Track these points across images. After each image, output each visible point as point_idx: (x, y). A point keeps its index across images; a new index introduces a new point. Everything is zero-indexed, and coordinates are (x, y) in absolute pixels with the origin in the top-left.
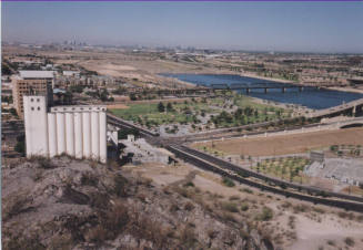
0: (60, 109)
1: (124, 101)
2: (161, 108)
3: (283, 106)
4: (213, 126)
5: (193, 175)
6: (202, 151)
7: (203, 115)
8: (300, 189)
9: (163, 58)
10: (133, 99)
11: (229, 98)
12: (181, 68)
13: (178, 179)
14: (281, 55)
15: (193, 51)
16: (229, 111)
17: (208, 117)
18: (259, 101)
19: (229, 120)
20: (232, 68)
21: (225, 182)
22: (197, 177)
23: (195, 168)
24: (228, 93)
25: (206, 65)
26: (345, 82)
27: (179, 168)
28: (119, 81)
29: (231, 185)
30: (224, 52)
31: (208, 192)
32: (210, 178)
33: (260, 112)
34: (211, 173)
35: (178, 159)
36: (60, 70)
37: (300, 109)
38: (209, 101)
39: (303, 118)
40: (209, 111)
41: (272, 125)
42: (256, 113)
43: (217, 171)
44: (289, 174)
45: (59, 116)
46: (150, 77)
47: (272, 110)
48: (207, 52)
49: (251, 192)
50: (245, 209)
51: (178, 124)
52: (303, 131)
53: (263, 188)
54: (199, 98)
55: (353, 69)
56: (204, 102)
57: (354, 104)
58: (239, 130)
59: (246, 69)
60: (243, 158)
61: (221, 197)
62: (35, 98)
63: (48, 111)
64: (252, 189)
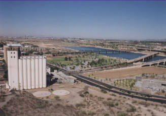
0: (25, 57)
1: (50, 56)
2: (66, 59)
3: (115, 58)
4: (90, 66)
5: (86, 88)
6: (88, 77)
7: (85, 62)
8: (137, 93)
9: (63, 41)
10: (54, 56)
11: (93, 55)
12: (71, 45)
13: (81, 90)
14: (108, 40)
15: (75, 39)
16: (95, 60)
17: (87, 63)
18: (106, 56)
19: (96, 64)
20: (91, 45)
21: (102, 91)
22: (89, 89)
23: (87, 85)
24: (92, 54)
25: (81, 44)
26: (136, 49)
27: (80, 85)
28: (47, 49)
29: (105, 92)
30: (87, 39)
31: (96, 96)
32: (95, 89)
33: (108, 61)
34: (95, 87)
35: (78, 81)
36: (24, 45)
37: (122, 59)
38: (85, 56)
39: (126, 63)
40: (87, 60)
41: (115, 65)
42: (106, 61)
43: (97, 86)
44: (129, 87)
45: (24, 61)
46: (60, 48)
47: (112, 60)
48: (80, 39)
49: (115, 96)
50: (117, 105)
51: (75, 66)
52: (128, 68)
53: (120, 94)
54: (81, 55)
55: (136, 45)
56: (83, 57)
57: (143, 57)
58: (102, 68)
59: (97, 45)
60: (107, 79)
61: (103, 99)
62: (13, 52)
63: (19, 58)
64: (115, 94)
